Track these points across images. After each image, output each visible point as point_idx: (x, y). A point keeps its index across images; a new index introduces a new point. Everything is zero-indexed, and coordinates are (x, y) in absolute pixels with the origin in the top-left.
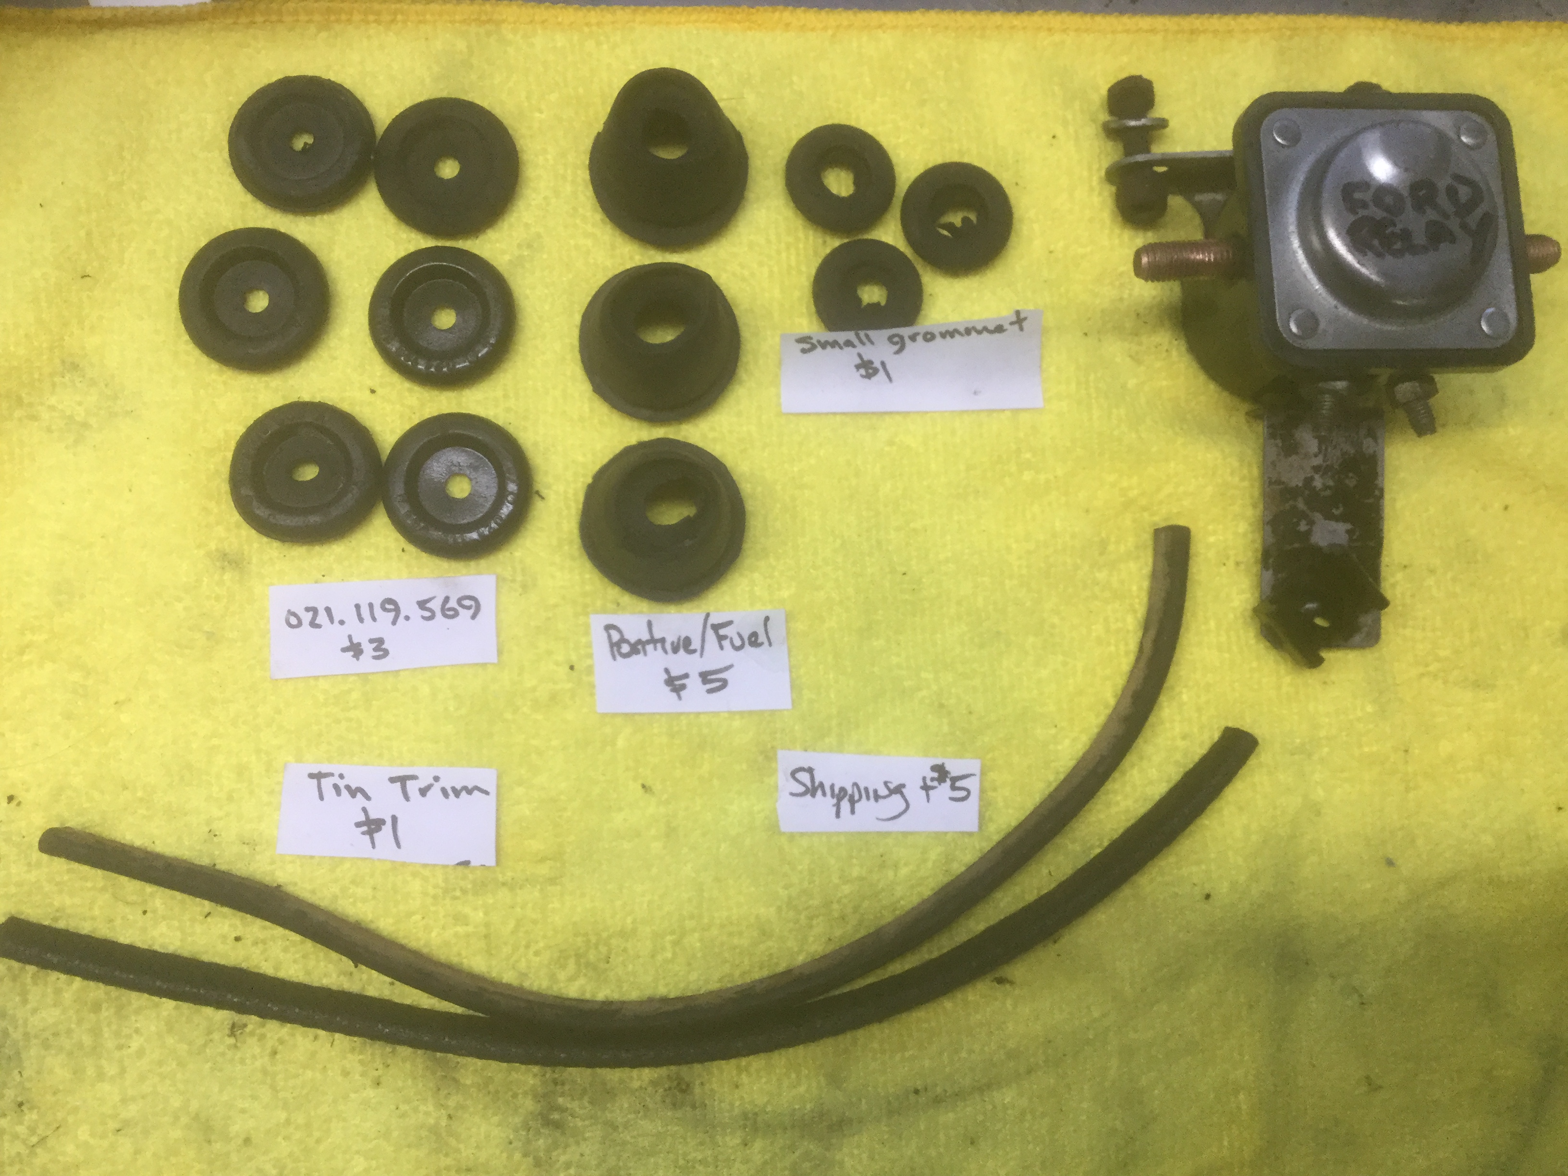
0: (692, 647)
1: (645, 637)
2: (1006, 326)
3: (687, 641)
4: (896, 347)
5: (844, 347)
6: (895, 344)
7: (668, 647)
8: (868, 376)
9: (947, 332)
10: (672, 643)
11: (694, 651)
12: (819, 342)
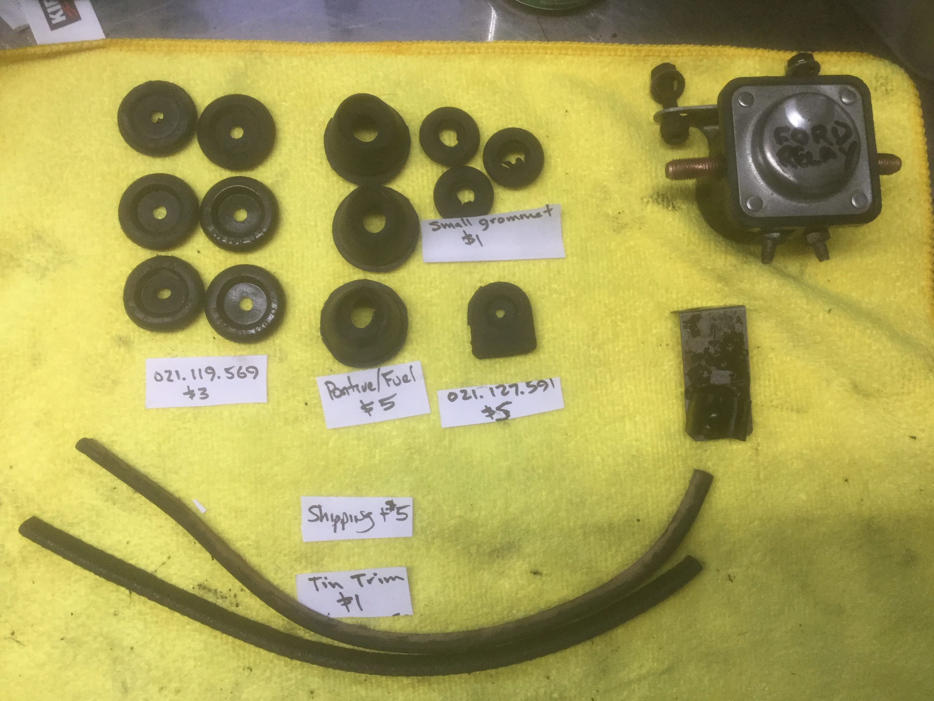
0: (373, 388)
1: (347, 385)
2: (542, 213)
3: (370, 384)
4: (484, 227)
5: (455, 227)
6: (483, 225)
7: (360, 388)
8: (469, 243)
9: (511, 217)
10: (362, 386)
11: (374, 389)
12: (442, 224)
